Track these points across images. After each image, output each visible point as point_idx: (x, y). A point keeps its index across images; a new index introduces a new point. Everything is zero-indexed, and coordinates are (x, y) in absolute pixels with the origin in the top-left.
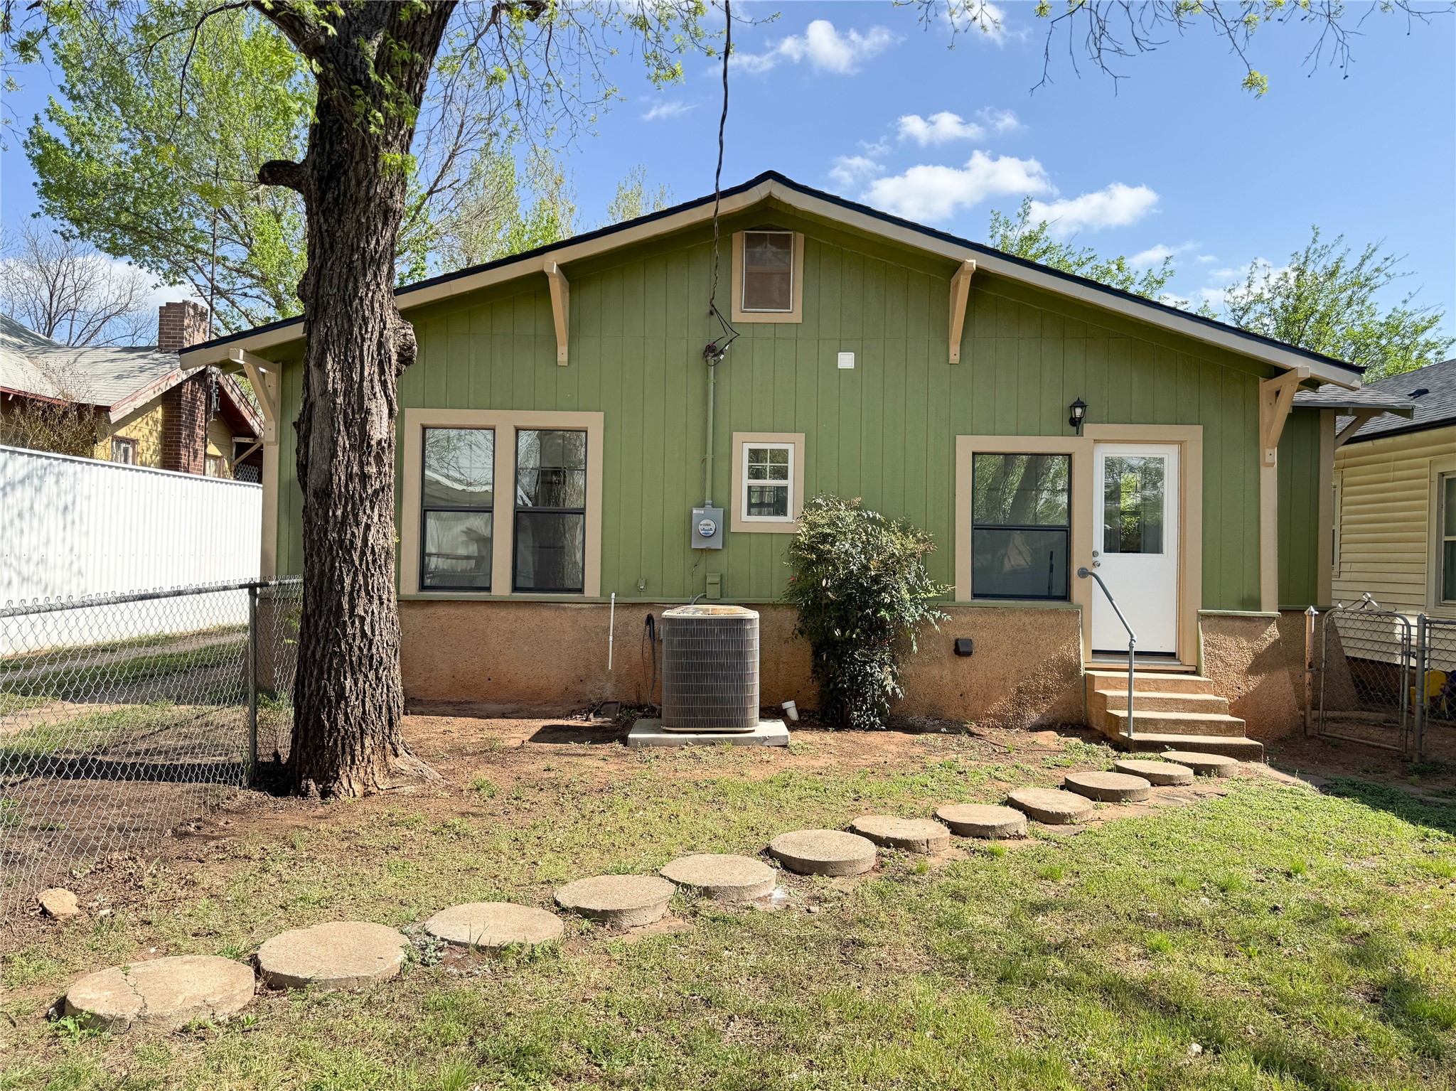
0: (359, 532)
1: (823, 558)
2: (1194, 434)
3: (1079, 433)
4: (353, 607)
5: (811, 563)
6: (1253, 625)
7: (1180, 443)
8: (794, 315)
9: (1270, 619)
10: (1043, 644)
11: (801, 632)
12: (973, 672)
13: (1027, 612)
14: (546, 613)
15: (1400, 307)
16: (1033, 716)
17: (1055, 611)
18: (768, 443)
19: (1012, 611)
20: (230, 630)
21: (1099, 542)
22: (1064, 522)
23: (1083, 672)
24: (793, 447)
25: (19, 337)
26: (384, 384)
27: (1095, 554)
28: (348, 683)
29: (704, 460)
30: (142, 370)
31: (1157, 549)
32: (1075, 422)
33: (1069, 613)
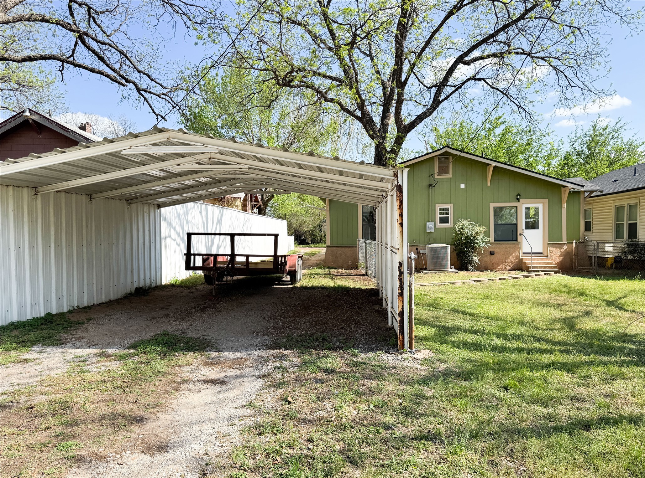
2: (546, 201)
3: (519, 201)
5: (459, 234)
6: (560, 245)
7: (543, 203)
8: (450, 175)
9: (565, 244)
10: (511, 251)
11: (455, 250)
12: (495, 258)
13: (507, 244)
15: (631, 138)
16: (509, 268)
17: (514, 244)
18: (444, 206)
19: (504, 244)
21: (524, 227)
22: (515, 222)
23: (521, 258)
24: (450, 207)
27: (523, 230)
29: (429, 211)
31: (538, 228)
32: (518, 199)
33: (517, 244)
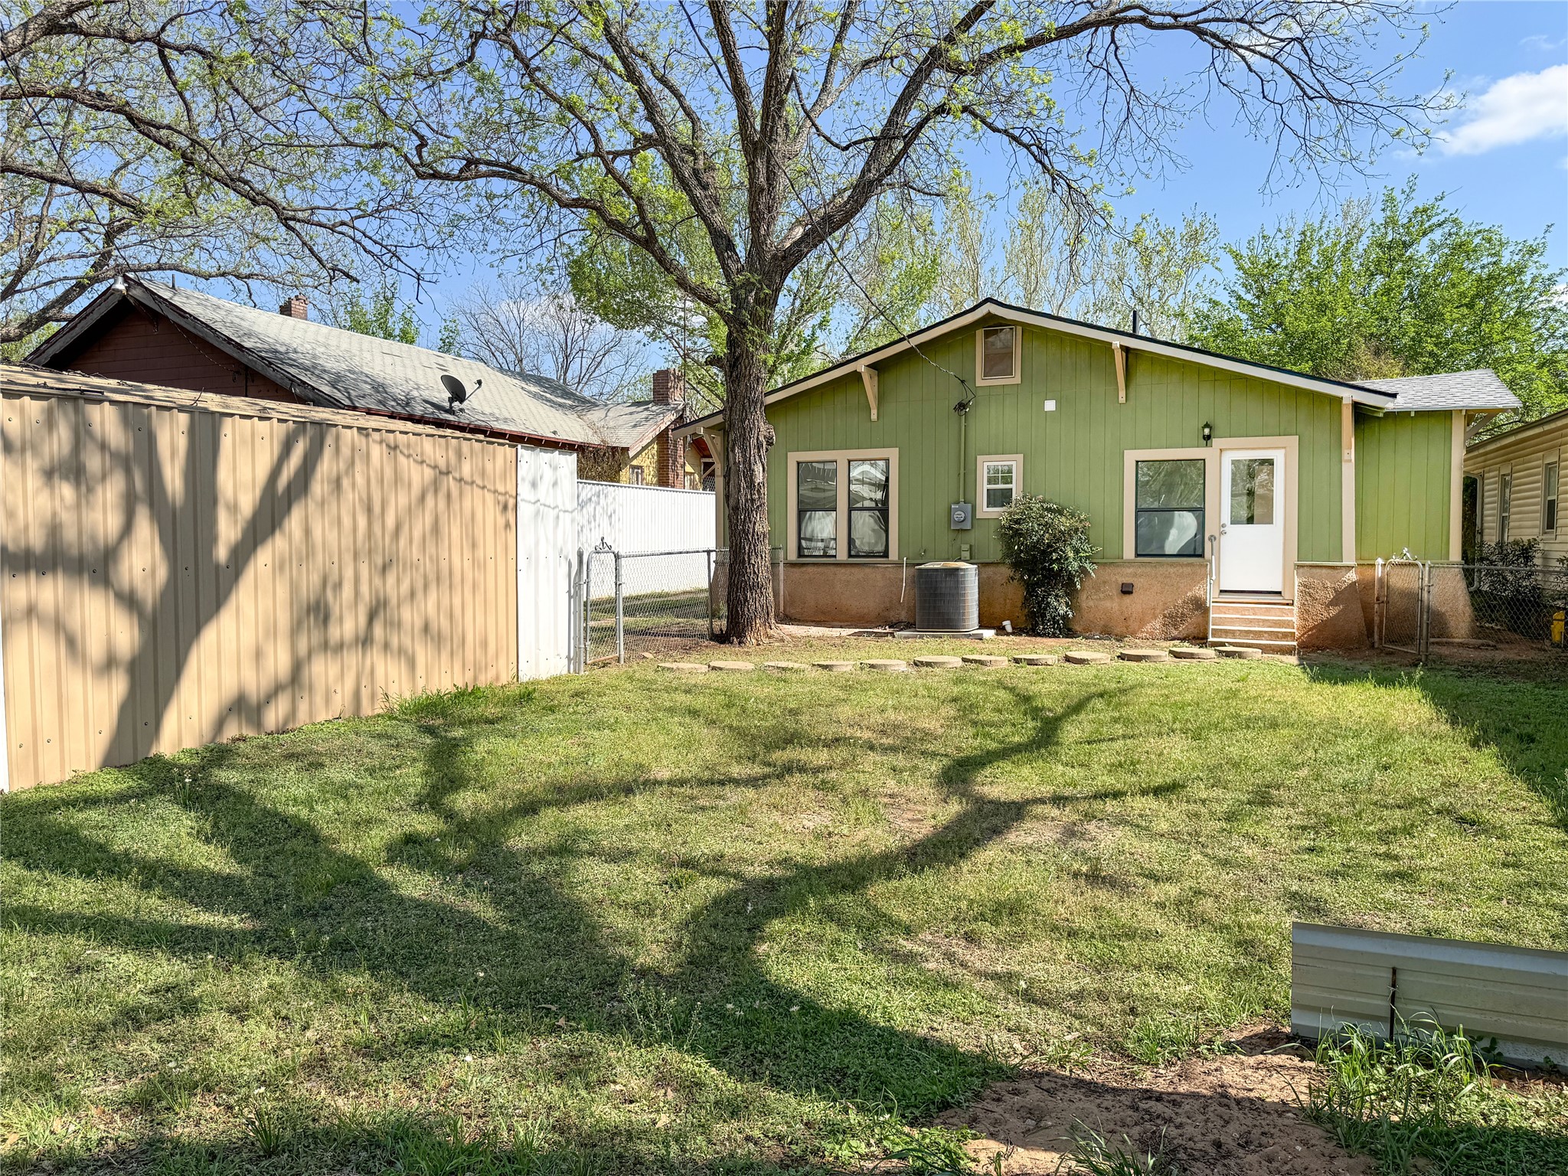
0: (751, 526)
1: (1017, 533)
2: (1294, 440)
3: (1210, 445)
4: (749, 559)
5: (1010, 536)
6: (1336, 572)
7: (1285, 447)
8: (1017, 380)
9: (1350, 568)
10: (1182, 586)
12: (1133, 604)
13: (1172, 565)
14: (867, 570)
16: (1173, 633)
17: (1192, 565)
18: (999, 461)
19: (1161, 564)
20: (701, 591)
21: (1226, 518)
22: (1201, 505)
23: (1208, 604)
24: (1015, 463)
25: (569, 399)
26: (760, 456)
27: (1223, 525)
28: (749, 594)
29: (959, 474)
30: (647, 419)
31: (1269, 521)
32: (1208, 438)
33: (1201, 565)
